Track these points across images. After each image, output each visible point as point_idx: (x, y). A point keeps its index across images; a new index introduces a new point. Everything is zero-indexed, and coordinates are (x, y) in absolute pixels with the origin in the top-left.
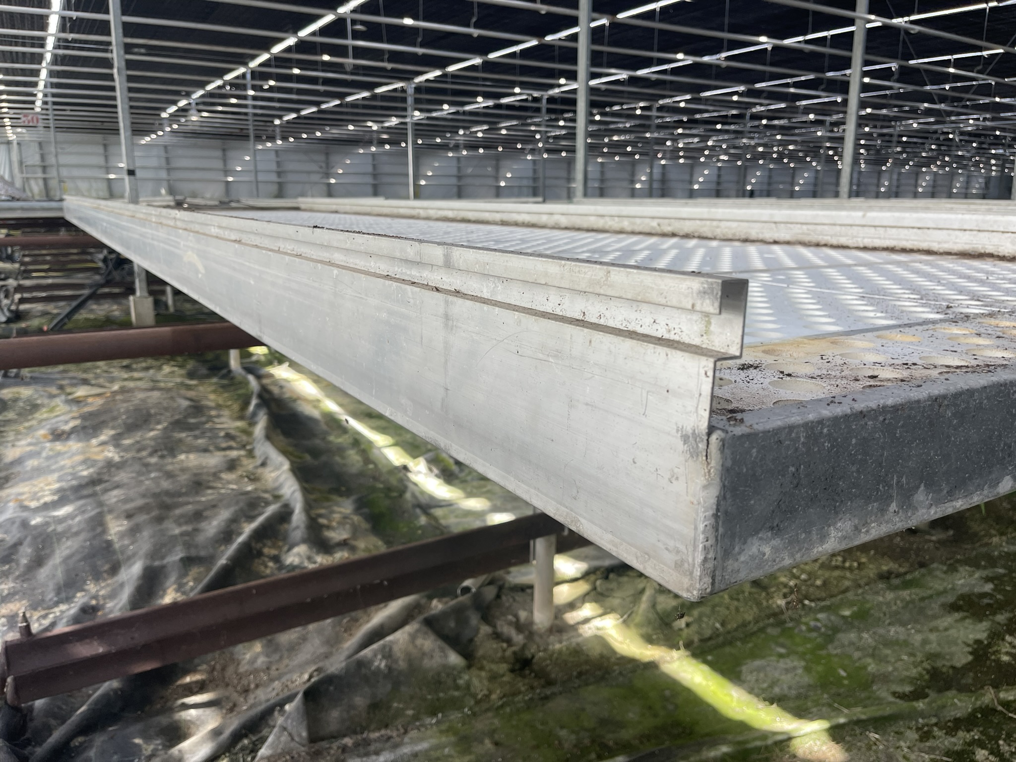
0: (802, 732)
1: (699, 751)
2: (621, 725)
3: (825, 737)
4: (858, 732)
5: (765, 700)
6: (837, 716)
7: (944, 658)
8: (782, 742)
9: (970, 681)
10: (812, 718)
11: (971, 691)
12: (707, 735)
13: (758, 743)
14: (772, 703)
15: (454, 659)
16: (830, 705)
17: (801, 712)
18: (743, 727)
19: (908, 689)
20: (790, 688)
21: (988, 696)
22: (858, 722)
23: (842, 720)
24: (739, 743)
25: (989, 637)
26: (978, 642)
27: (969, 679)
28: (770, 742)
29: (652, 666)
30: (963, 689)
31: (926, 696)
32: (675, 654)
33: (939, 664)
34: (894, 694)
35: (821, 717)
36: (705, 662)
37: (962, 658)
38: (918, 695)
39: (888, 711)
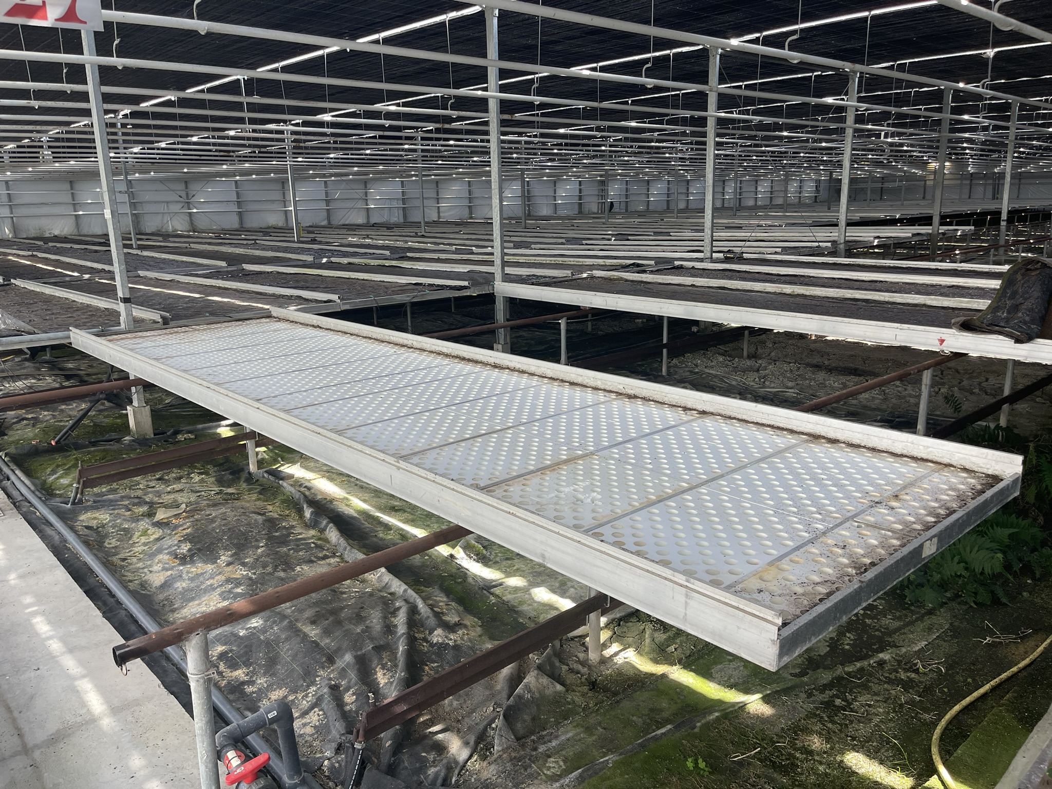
0: (750, 701)
1: (705, 717)
2: (661, 710)
3: (761, 702)
4: (777, 697)
5: (728, 686)
6: (766, 690)
7: (814, 651)
8: (742, 707)
9: (830, 663)
10: (753, 694)
11: (830, 668)
12: (705, 709)
13: (731, 709)
14: (732, 688)
15: (559, 687)
16: (760, 685)
17: (747, 691)
18: (720, 702)
19: (798, 671)
20: (739, 678)
21: (839, 671)
22: (777, 692)
23: (768, 692)
24: (723, 710)
25: (837, 635)
26: (831, 639)
27: (828, 662)
28: (736, 708)
29: (664, 676)
30: (827, 668)
31: (808, 673)
32: (674, 667)
33: (812, 654)
34: (791, 674)
35: (758, 692)
36: (691, 670)
37: (824, 650)
38: (803, 674)
39: (790, 684)
